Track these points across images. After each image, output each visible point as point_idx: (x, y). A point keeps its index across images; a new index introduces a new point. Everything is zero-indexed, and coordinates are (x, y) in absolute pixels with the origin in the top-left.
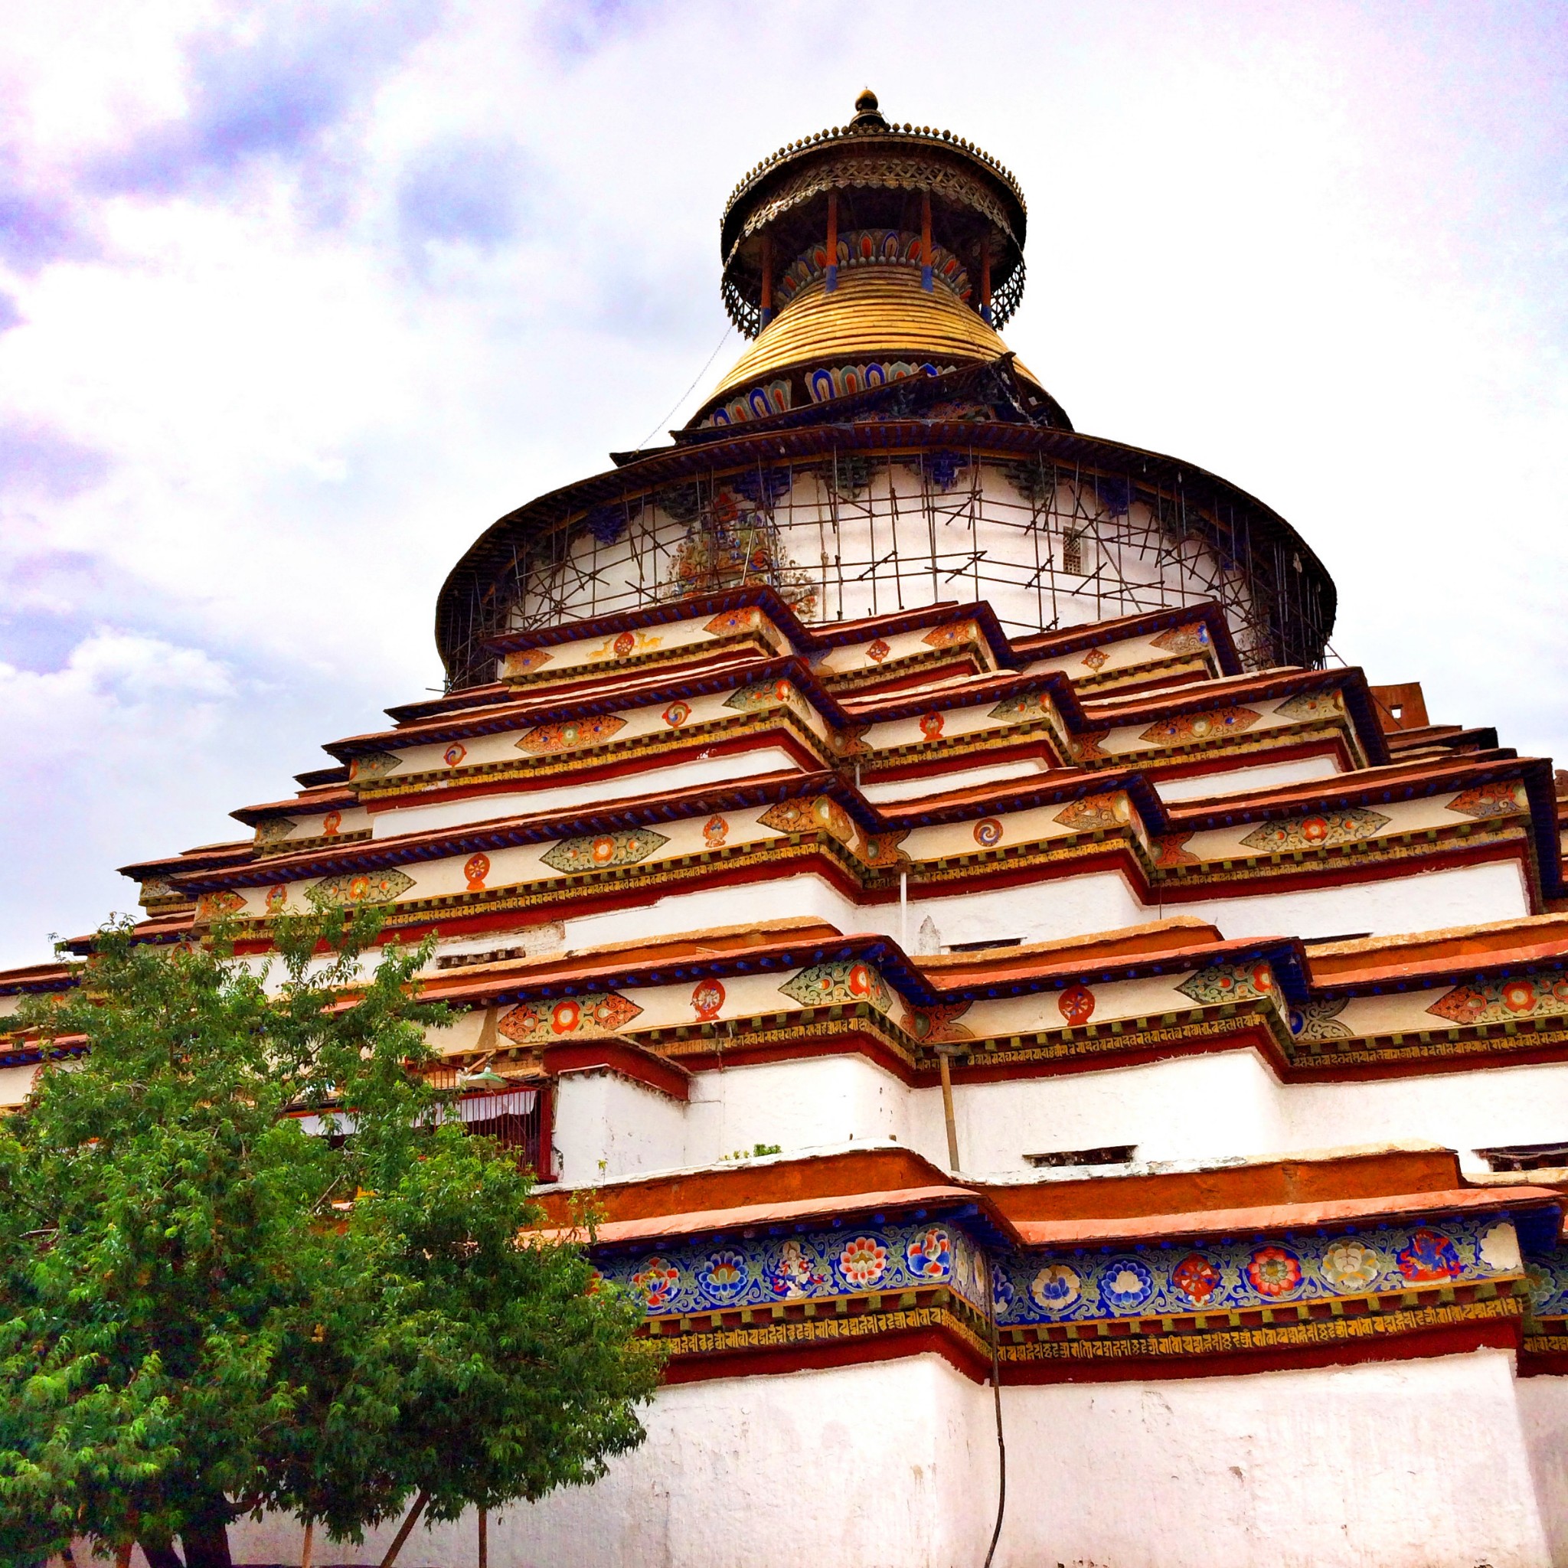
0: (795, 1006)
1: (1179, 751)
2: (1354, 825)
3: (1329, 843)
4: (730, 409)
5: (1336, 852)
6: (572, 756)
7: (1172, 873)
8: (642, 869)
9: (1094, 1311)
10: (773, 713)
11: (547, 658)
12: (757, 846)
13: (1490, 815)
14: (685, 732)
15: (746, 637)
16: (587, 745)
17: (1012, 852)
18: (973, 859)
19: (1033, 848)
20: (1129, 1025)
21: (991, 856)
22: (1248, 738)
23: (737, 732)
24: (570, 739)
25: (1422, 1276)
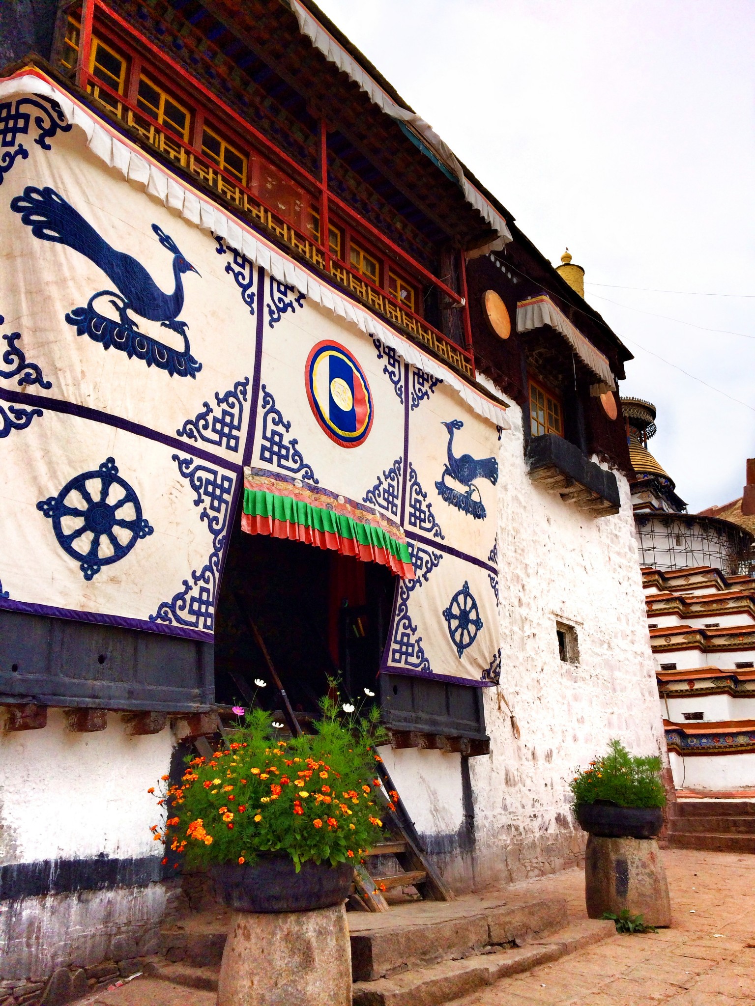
3: (744, 642)
5: (746, 644)
7: (709, 646)
9: (699, 745)
17: (673, 645)
18: (665, 646)
19: (678, 644)
20: (702, 689)
21: (669, 645)
22: (726, 609)
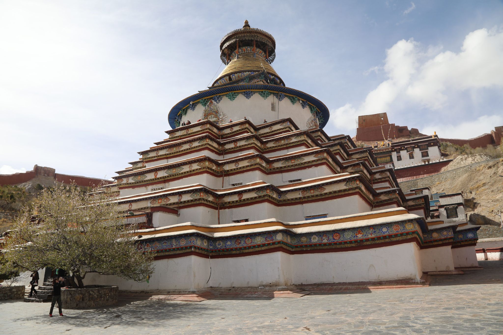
0: (192, 199)
1: (279, 146)
2: (299, 160)
3: (295, 163)
4: (219, 82)
5: (296, 165)
6: (175, 153)
7: (269, 169)
8: (180, 174)
9: (224, 247)
10: (206, 144)
11: (176, 134)
12: (197, 169)
13: (320, 158)
14: (192, 148)
15: (206, 129)
16: (177, 151)
17: (240, 168)
18: (234, 169)
19: (244, 167)
20: (248, 199)
21: (237, 169)
22: (290, 143)
23: (200, 148)
24: (175, 150)
25: (268, 241)
